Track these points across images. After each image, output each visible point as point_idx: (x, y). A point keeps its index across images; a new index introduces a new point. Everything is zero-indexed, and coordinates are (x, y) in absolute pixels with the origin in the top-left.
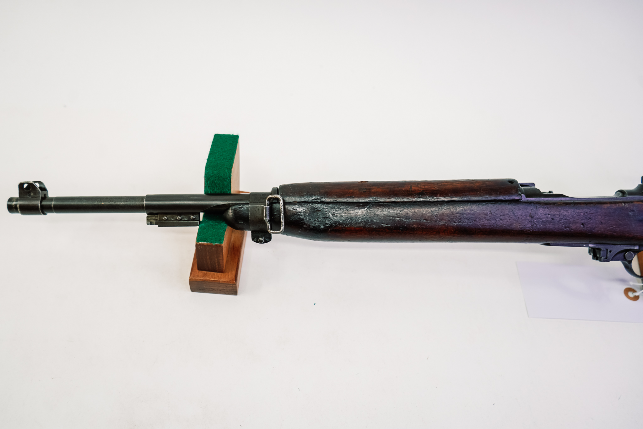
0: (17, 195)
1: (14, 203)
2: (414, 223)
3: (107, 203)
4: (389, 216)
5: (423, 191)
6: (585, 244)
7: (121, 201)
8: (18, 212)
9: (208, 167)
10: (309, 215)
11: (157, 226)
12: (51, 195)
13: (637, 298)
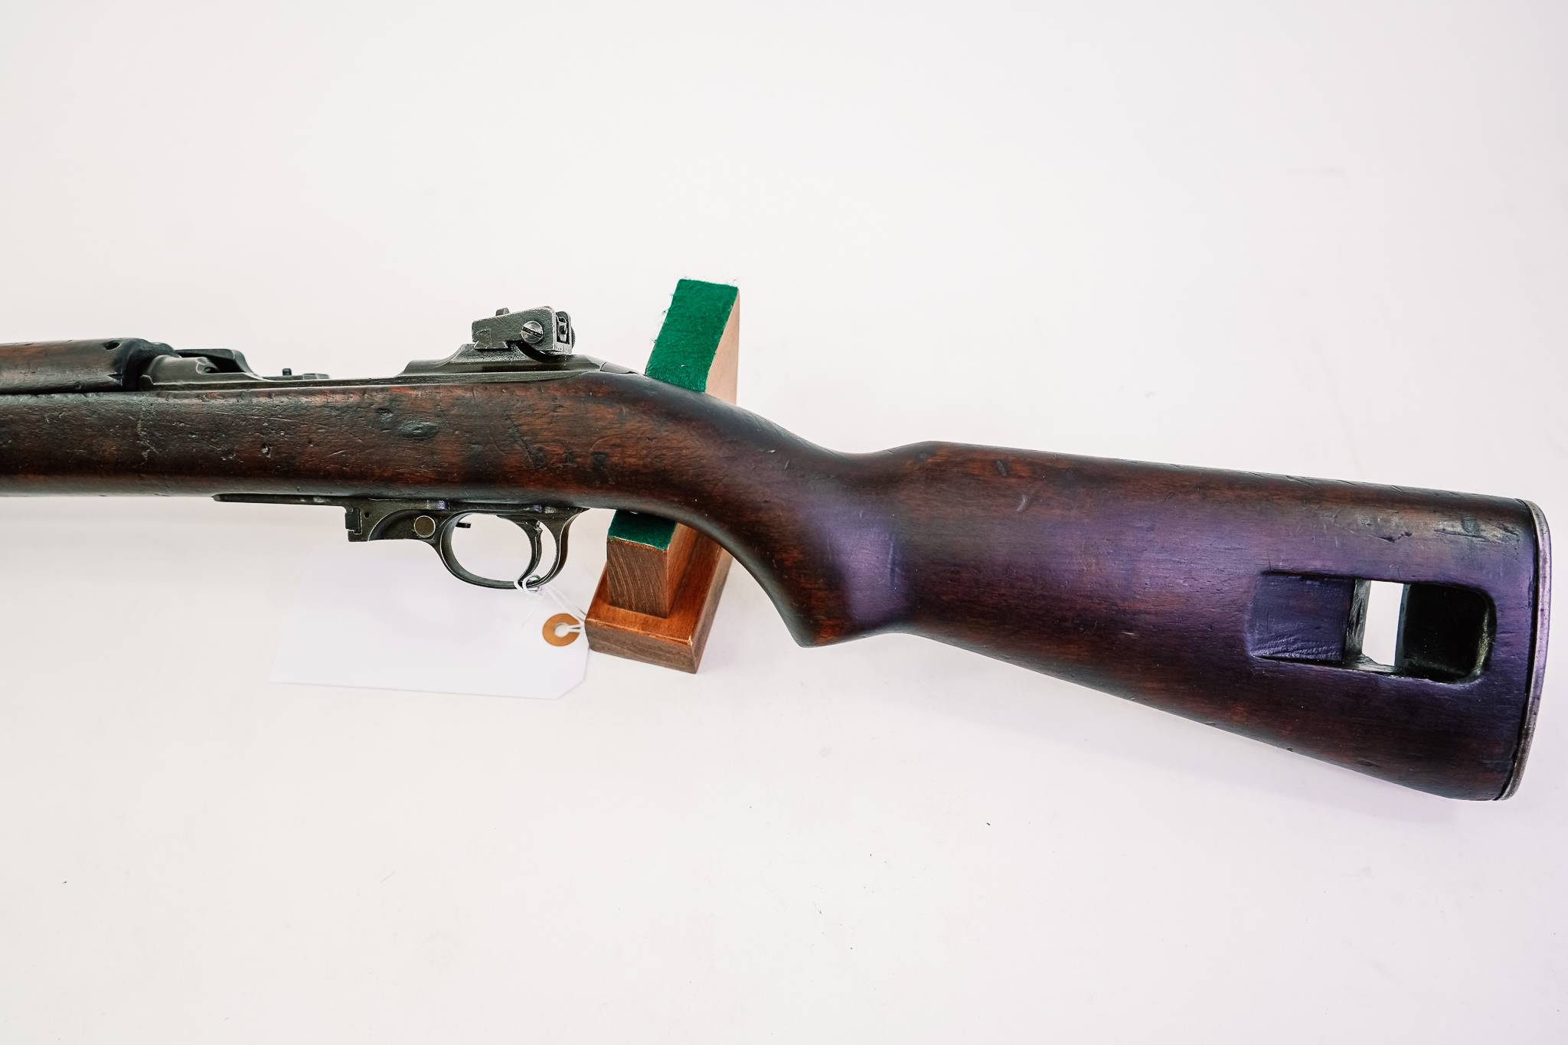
6: (303, 497)
13: (572, 637)
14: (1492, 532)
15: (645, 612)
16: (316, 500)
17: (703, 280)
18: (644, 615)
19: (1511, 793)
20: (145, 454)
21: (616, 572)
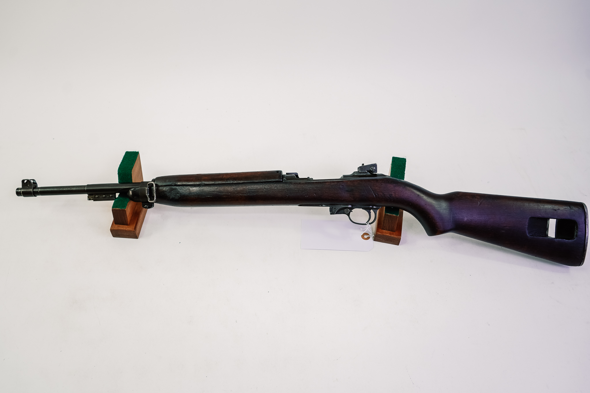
0: (21, 187)
1: (20, 191)
2: (224, 195)
3: (67, 189)
4: (211, 191)
5: (229, 178)
6: (320, 205)
7: (74, 188)
8: (22, 196)
9: (119, 169)
10: (169, 192)
11: (93, 200)
12: (39, 186)
13: (368, 238)
14: (575, 209)
15: (390, 231)
16: (323, 205)
17: (398, 157)
18: (389, 232)
19: (583, 264)
20: (287, 196)
21: (385, 221)
